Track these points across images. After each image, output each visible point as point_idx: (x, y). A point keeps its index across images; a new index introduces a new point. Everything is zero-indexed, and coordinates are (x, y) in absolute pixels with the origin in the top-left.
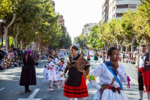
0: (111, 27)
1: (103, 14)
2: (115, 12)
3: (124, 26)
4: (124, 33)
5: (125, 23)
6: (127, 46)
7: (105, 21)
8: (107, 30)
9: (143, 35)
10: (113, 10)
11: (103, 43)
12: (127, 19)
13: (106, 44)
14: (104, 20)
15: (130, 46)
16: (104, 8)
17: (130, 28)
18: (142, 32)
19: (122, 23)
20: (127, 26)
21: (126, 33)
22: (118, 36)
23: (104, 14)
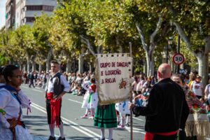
0: (19, 36)
1: (7, 17)
2: (24, 15)
3: (36, 35)
4: (36, 45)
5: (38, 31)
6: (40, 63)
7: (11, 27)
8: (13, 40)
9: (62, 49)
10: (21, 13)
11: (7, 58)
12: (41, 25)
13: (12, 59)
14: (9, 26)
15: (45, 64)
16: (9, 9)
17: (45, 38)
18: (60, 44)
19: (33, 30)
20: (40, 35)
21: (40, 46)
22: (28, 50)
23: (9, 17)
